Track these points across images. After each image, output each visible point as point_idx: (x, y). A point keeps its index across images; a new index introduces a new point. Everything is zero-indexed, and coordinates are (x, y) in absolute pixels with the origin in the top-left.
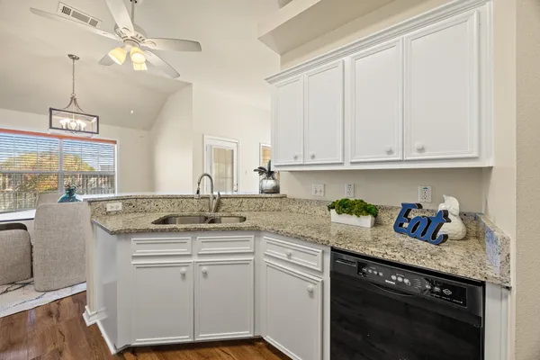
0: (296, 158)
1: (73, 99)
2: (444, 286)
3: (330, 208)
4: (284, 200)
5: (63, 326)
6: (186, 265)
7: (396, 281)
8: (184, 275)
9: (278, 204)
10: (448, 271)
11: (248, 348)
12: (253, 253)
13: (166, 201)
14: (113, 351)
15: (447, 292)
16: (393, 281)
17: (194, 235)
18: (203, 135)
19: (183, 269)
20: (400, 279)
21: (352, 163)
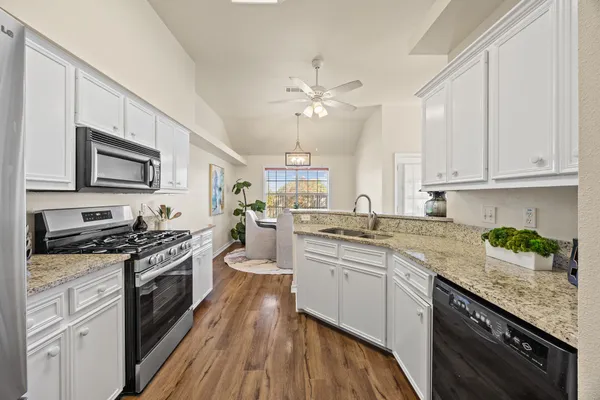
0: (440, 175)
1: (298, 143)
2: (524, 338)
3: (486, 237)
4: (449, 225)
5: (282, 288)
6: (334, 265)
7: (479, 320)
8: (332, 271)
9: (441, 229)
10: (527, 319)
11: (380, 356)
12: (385, 269)
13: (337, 217)
14: (297, 311)
15: (527, 347)
16: (475, 318)
17: (339, 242)
18: (394, 155)
19: (333, 268)
20: (483, 319)
21: (497, 180)
